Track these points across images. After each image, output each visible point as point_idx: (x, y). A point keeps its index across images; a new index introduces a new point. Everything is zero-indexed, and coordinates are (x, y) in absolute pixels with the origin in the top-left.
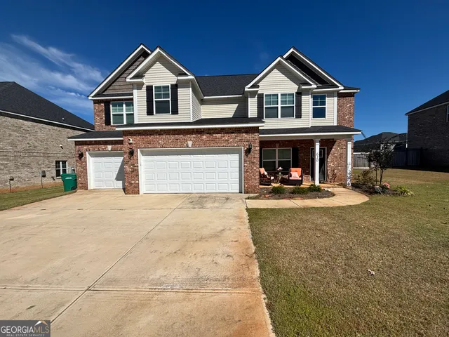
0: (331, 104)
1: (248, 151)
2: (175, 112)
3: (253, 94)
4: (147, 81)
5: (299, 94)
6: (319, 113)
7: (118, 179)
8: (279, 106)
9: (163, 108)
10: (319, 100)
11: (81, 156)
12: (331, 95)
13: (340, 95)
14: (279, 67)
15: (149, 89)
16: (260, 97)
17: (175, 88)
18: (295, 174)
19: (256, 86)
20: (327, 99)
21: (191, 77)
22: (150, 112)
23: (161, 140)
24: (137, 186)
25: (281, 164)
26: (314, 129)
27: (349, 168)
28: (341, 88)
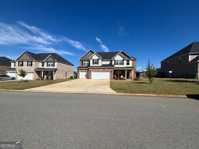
0: (131, 62)
1: (111, 72)
2: (98, 64)
3: (113, 60)
4: (93, 58)
5: (123, 60)
6: (128, 64)
7: (85, 77)
8: (119, 62)
9: (96, 63)
10: (128, 61)
11: (78, 72)
12: (131, 60)
13: (132, 60)
14: (119, 54)
15: (93, 60)
16: (115, 60)
17: (98, 59)
18: (122, 77)
19: (114, 58)
20: (130, 61)
21: (101, 58)
22: (93, 64)
23: (96, 69)
24: (91, 78)
25: (119, 75)
26: (127, 67)
27: (133, 76)
28: (133, 59)
